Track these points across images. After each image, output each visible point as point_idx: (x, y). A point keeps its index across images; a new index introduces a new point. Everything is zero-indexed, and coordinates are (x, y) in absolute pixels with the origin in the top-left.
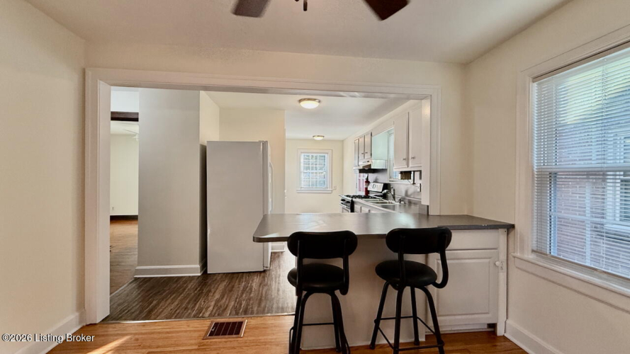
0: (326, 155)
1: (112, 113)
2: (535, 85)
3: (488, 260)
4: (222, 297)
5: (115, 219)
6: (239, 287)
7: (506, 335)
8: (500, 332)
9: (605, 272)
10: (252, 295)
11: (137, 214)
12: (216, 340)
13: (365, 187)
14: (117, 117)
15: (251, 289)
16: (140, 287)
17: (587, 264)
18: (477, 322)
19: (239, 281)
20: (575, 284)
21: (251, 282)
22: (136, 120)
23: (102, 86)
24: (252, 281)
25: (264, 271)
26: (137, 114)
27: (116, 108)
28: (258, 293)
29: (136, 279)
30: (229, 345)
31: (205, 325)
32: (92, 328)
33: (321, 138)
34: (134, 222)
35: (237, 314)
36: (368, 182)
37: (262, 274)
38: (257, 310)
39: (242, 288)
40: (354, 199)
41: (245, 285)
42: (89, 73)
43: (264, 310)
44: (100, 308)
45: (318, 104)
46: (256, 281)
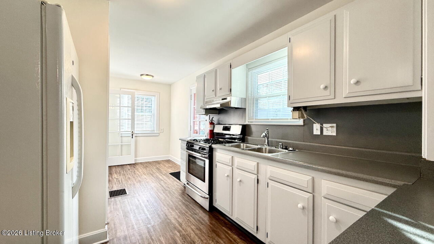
36: (212, 123)
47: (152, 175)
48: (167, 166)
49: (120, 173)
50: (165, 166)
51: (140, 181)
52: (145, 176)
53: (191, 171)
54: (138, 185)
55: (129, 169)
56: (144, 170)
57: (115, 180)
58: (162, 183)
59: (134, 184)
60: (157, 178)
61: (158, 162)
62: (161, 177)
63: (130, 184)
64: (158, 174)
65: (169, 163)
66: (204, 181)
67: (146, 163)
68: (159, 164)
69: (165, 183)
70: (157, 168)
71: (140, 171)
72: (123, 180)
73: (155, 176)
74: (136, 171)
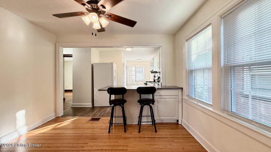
0: (143, 67)
1: (64, 55)
2: (187, 43)
3: (175, 99)
4: (97, 112)
5: (66, 91)
7: (182, 124)
8: (180, 123)
11: (72, 89)
12: (92, 121)
13: (153, 78)
14: (65, 56)
16: (73, 109)
18: (172, 120)
22: (72, 57)
23: (61, 48)
26: (72, 55)
27: (65, 53)
28: (108, 112)
29: (72, 107)
30: (95, 123)
31: (90, 118)
32: (59, 118)
34: (71, 92)
35: (100, 116)
36: (155, 76)
38: (106, 116)
39: (104, 110)
40: (147, 83)
42: (57, 45)
44: (61, 113)
45: (132, 49)
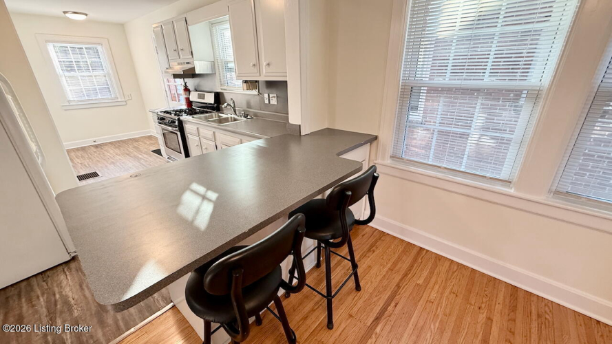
0: (98, 48)
6: (36, 312)
9: (446, 168)
10: (76, 313)
13: (185, 96)
15: (66, 302)
17: (429, 163)
19: (30, 301)
20: (427, 181)
21: (56, 289)
24: (60, 285)
25: (74, 259)
28: (88, 303)
33: (82, 17)
36: (187, 90)
37: (73, 265)
38: (104, 335)
39: (44, 311)
40: (179, 117)
41: (48, 301)
43: (118, 328)
46: (67, 285)
47: (128, 154)
48: (148, 143)
49: (82, 157)
50: (145, 144)
51: (113, 163)
52: (120, 157)
53: (169, 145)
54: (112, 167)
55: (95, 152)
56: (117, 151)
57: (80, 165)
58: (142, 161)
59: (106, 166)
60: (135, 157)
61: (135, 140)
62: (140, 156)
63: (102, 167)
64: (136, 154)
65: (152, 140)
66: (181, 153)
67: (118, 141)
68: (137, 141)
69: (146, 161)
70: (135, 147)
71: (111, 152)
72: (90, 163)
73: (132, 155)
74: (105, 152)
